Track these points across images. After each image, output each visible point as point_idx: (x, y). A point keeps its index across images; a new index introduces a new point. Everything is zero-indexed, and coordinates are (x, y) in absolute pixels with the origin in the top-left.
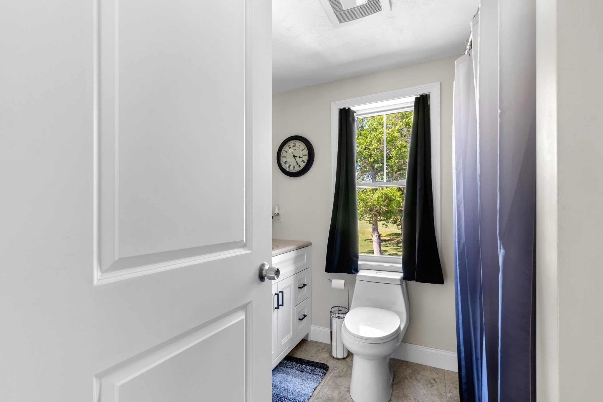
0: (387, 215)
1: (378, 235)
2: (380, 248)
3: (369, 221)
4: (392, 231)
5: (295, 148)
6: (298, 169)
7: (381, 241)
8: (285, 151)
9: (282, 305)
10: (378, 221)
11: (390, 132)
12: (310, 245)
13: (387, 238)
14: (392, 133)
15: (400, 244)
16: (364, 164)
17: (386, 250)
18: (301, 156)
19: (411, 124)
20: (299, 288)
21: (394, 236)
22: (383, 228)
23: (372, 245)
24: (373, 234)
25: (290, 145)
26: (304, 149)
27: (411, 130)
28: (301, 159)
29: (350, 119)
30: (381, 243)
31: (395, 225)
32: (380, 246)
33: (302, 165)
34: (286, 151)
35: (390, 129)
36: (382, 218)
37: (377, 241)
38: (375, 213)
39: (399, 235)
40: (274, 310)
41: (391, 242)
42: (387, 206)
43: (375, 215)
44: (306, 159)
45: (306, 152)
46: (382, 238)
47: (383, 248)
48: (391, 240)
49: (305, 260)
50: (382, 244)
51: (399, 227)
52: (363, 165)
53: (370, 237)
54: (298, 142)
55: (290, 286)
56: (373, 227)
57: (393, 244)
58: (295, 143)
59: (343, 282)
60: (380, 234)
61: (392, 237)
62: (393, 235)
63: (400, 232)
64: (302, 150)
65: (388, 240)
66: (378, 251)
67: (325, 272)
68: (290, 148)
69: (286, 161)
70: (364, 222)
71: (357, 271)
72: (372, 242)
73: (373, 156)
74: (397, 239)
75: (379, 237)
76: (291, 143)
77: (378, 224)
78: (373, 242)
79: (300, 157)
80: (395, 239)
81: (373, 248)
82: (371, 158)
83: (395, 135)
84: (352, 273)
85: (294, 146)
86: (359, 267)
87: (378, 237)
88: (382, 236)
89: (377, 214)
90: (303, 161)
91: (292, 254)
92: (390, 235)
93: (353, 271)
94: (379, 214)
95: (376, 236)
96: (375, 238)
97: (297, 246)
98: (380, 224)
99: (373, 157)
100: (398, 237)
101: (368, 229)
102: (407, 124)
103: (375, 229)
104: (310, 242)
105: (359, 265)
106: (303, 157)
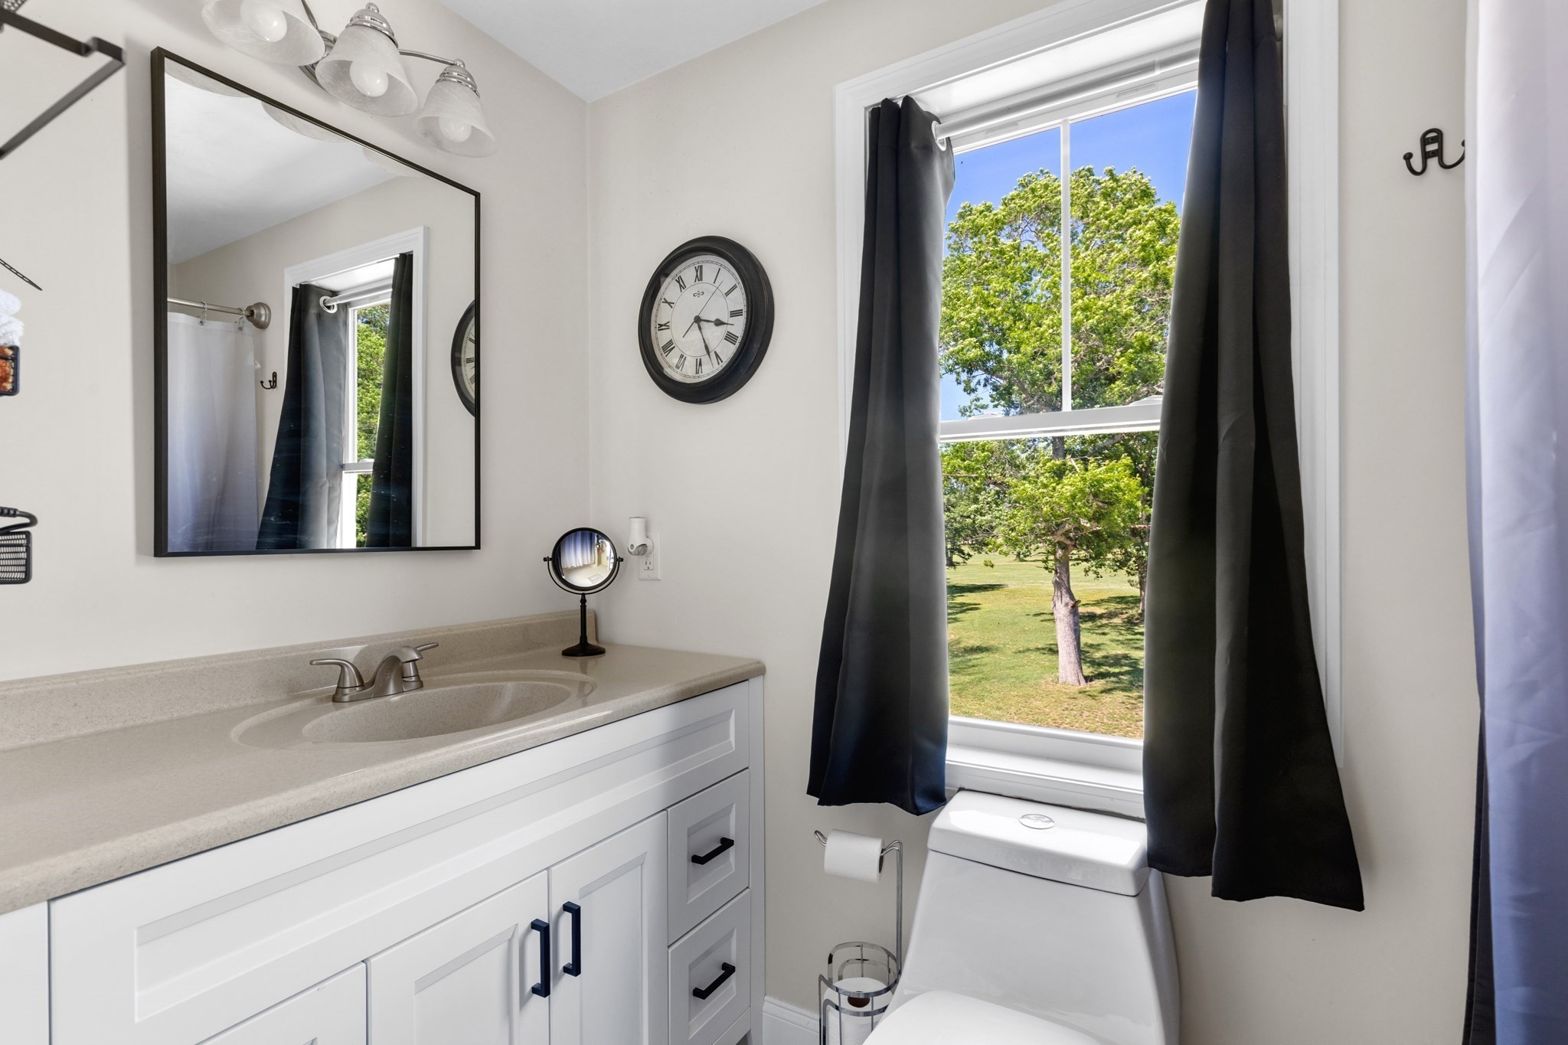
0: (1097, 545)
1: (1072, 603)
2: (1078, 639)
3: (1045, 562)
4: (1112, 590)
5: (700, 286)
6: (711, 370)
7: (1079, 618)
8: (666, 302)
9: (574, 969)
10: (1071, 563)
11: (1108, 304)
12: (758, 675)
13: (1098, 611)
14: (1115, 306)
15: (1136, 627)
16: (1030, 401)
17: (1095, 643)
18: (725, 318)
19: (1172, 278)
20: (697, 860)
21: (1118, 603)
22: (1088, 581)
23: (1053, 630)
24: (1055, 598)
25: (682, 275)
26: (734, 287)
27: (1171, 297)
28: (722, 330)
29: (913, 145)
30: (1081, 625)
31: (1123, 572)
32: (1077, 633)
33: (728, 351)
34: (669, 303)
35: (1107, 296)
36: (1083, 553)
37: (1066, 620)
38: (1062, 539)
39: (1137, 601)
40: (523, 1002)
41: (1111, 621)
42: (1097, 518)
43: (1064, 547)
44: (738, 326)
45: (739, 300)
46: (1081, 610)
47: (1086, 638)
48: (1111, 615)
49: (732, 738)
50: (1083, 626)
51: (1132, 578)
52: (1026, 402)
53: (1048, 607)
54: (712, 262)
55: (640, 862)
56: (1056, 581)
57: (1115, 627)
58: (701, 267)
59: (873, 848)
60: (1077, 598)
61: (1113, 606)
62: (1118, 600)
63: (1136, 591)
64: (727, 294)
65: (1101, 616)
66: (1072, 649)
67: (808, 793)
68: (682, 287)
69: (671, 342)
70: (1032, 563)
71: (938, 798)
72: (1053, 620)
73: (1055, 375)
74: (1126, 613)
75: (1075, 607)
76: (686, 271)
77: (1070, 571)
78: (1058, 622)
79: (719, 323)
80: (1122, 614)
81: (1055, 638)
82: (1050, 384)
83: (1124, 311)
84: (917, 811)
85: (699, 278)
86: (950, 781)
87: (1069, 607)
88: (1083, 605)
89: (1068, 542)
90: (730, 337)
91: (657, 723)
92: (1110, 600)
93: (920, 802)
94: (1073, 543)
95: (1067, 605)
96: (1062, 611)
97: (678, 689)
98: (1076, 571)
99: (1055, 379)
100: (1132, 608)
101: (1043, 583)
102: (1159, 279)
103: (1062, 584)
104: (759, 663)
105: (947, 771)
106: (732, 320)
